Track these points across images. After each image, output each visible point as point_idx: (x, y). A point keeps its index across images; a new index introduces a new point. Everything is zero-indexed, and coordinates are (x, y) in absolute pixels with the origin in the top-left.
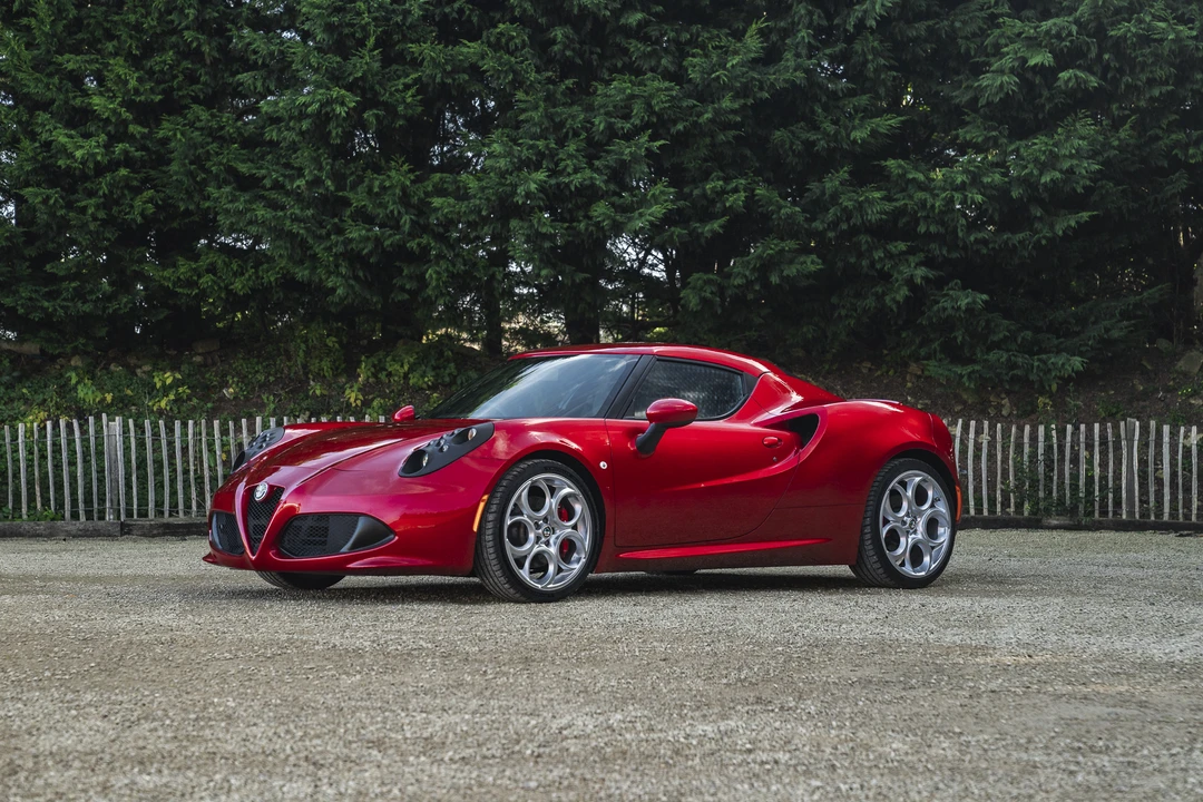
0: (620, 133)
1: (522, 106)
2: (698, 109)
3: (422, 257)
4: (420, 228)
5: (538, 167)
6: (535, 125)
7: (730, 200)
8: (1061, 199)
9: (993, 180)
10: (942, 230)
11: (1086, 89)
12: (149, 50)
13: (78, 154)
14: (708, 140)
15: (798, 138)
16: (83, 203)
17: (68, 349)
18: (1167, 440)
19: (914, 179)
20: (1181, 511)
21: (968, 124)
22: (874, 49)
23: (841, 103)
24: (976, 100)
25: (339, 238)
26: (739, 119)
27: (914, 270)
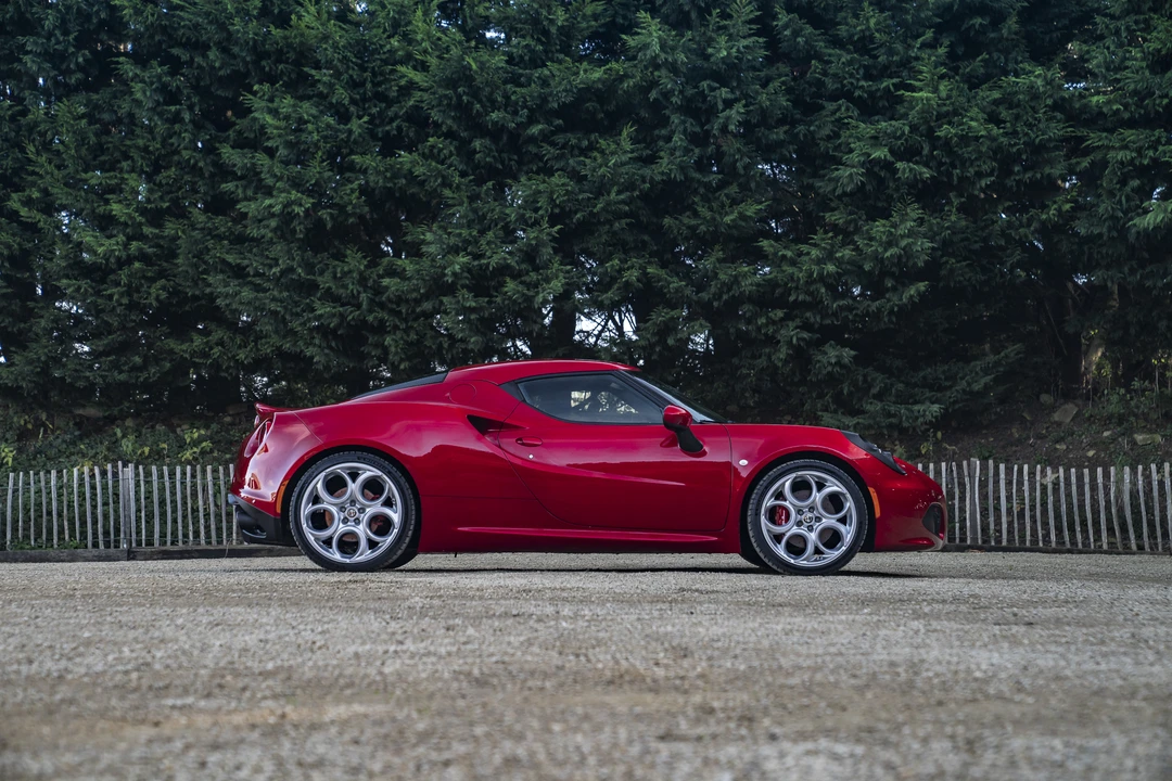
1: (450, 202)
2: (592, 201)
3: (380, 329)
4: (375, 304)
6: (462, 218)
7: (626, 276)
8: (904, 272)
10: (808, 299)
11: (924, 182)
12: (157, 169)
13: (100, 250)
14: (607, 228)
15: (684, 224)
16: (109, 292)
17: (116, 411)
18: (1002, 476)
19: (784, 256)
20: (1017, 538)
21: (833, 210)
22: (739, 150)
23: (717, 194)
24: (834, 190)
25: (311, 315)
26: (627, 208)
27: (791, 333)
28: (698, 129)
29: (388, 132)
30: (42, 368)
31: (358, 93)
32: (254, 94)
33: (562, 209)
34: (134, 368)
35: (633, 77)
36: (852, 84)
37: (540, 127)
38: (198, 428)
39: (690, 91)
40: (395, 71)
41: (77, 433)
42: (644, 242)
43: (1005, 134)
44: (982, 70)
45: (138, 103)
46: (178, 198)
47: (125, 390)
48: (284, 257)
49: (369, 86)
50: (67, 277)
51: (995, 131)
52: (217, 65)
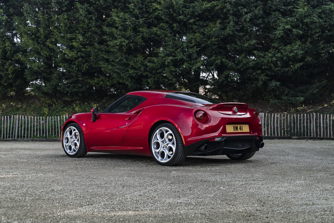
0: (190, 47)
1: (167, 41)
2: (207, 41)
3: (147, 77)
4: (145, 70)
5: (171, 55)
6: (170, 45)
7: (217, 62)
8: (295, 60)
9: (278, 56)
11: (300, 34)
14: (211, 48)
15: (233, 47)
16: (73, 67)
17: (73, 99)
18: (322, 118)
19: (261, 56)
20: (325, 135)
21: (274, 43)
22: (249, 26)
23: (242, 38)
24: (275, 37)
25: (128, 73)
26: (217, 43)
27: (263, 77)
28: (237, 20)
29: (149, 22)
30: (54, 87)
31: (141, 11)
32: (112, 11)
33: (199, 43)
34: (79, 88)
35: (219, 5)
36: (280, 7)
37: (193, 20)
38: (96, 104)
39: (235, 10)
40: (152, 5)
41: (64, 105)
42: (221, 52)
43: (323, 22)
44: (316, 4)
45: (81, 15)
46: (91, 40)
47: (77, 93)
48: (120, 57)
49: (144, 9)
50: (62, 63)
51: (321, 21)
52: (102, 4)
